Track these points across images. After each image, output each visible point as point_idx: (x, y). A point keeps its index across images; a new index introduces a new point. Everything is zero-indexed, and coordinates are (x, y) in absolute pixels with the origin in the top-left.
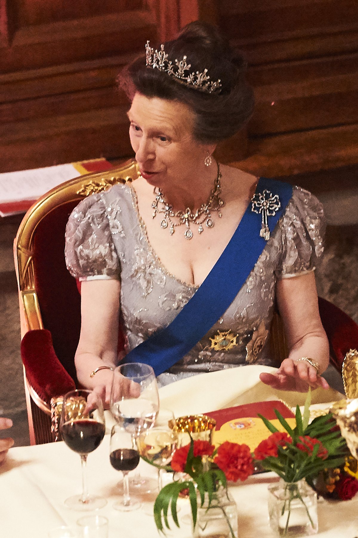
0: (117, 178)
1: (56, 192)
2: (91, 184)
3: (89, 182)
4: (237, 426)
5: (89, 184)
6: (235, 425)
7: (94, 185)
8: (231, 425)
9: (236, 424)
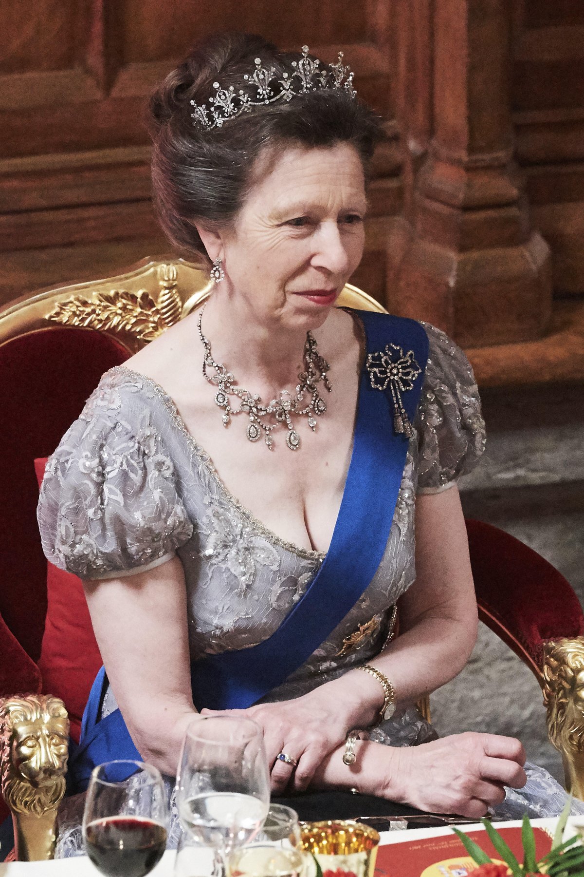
0: (121, 291)
1: (7, 315)
2: (71, 302)
3: (68, 297)
4: (454, 872)
5: (68, 301)
6: (449, 870)
7: (78, 304)
8: (443, 869)
9: (451, 867)
